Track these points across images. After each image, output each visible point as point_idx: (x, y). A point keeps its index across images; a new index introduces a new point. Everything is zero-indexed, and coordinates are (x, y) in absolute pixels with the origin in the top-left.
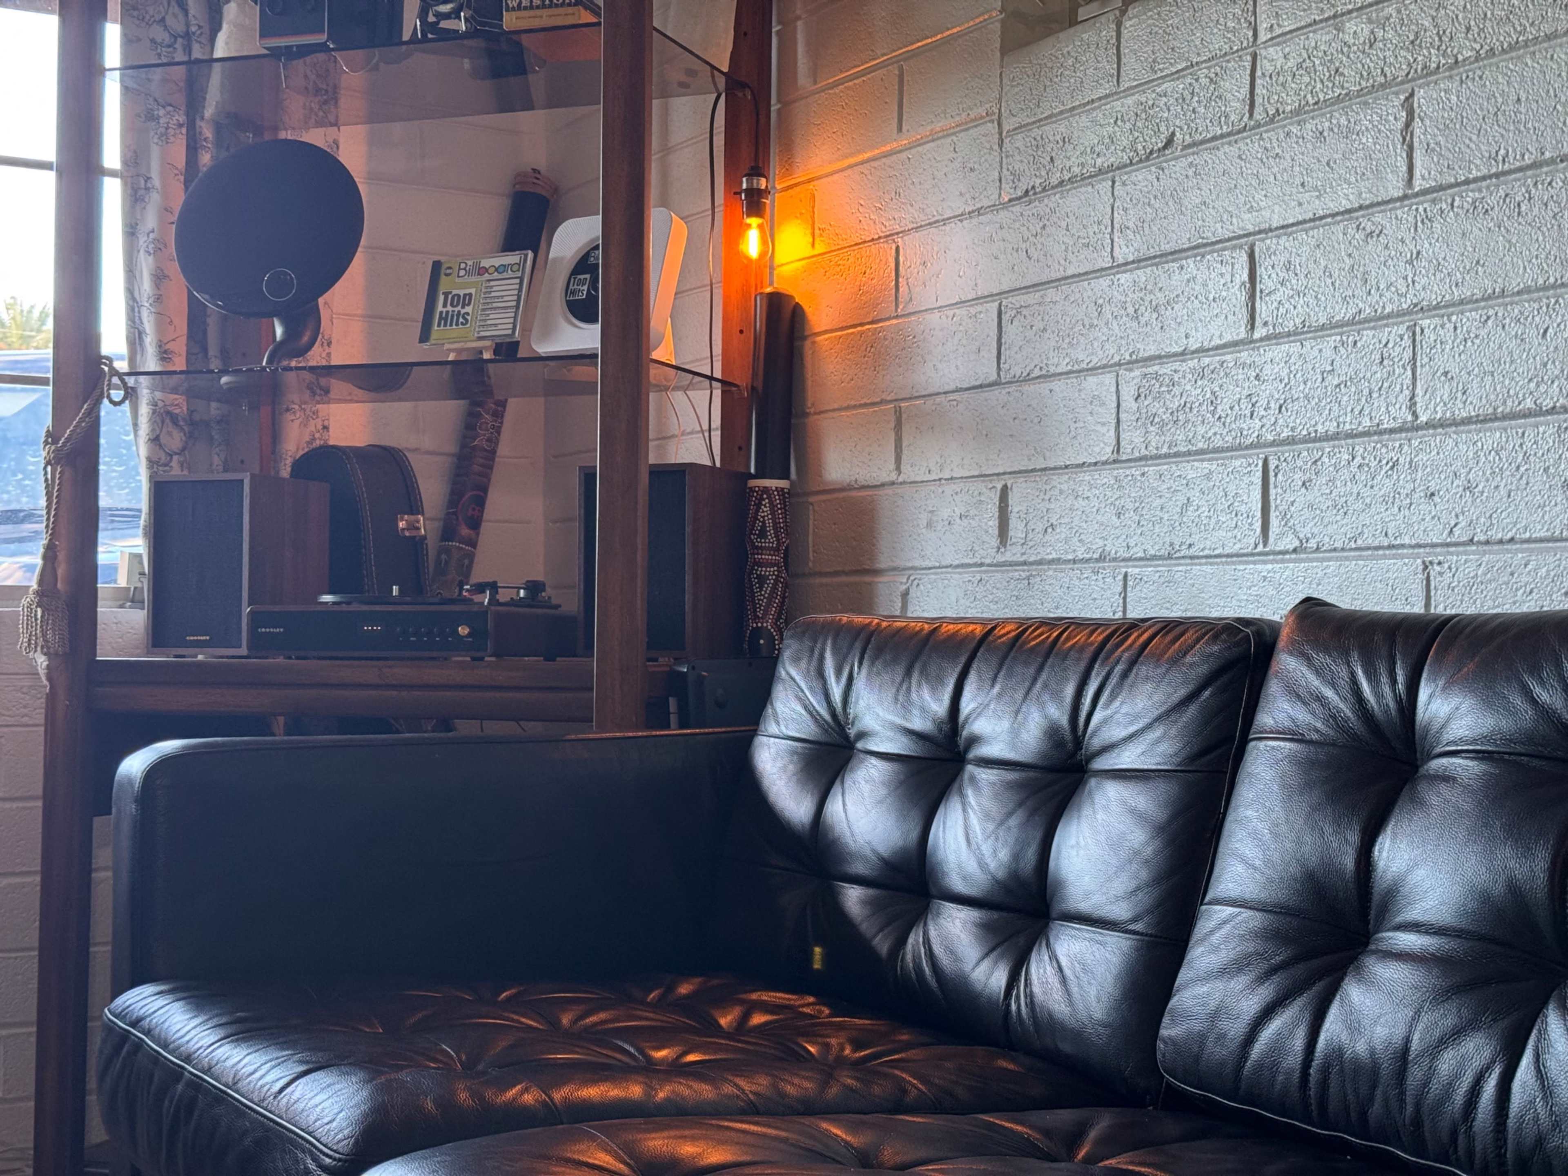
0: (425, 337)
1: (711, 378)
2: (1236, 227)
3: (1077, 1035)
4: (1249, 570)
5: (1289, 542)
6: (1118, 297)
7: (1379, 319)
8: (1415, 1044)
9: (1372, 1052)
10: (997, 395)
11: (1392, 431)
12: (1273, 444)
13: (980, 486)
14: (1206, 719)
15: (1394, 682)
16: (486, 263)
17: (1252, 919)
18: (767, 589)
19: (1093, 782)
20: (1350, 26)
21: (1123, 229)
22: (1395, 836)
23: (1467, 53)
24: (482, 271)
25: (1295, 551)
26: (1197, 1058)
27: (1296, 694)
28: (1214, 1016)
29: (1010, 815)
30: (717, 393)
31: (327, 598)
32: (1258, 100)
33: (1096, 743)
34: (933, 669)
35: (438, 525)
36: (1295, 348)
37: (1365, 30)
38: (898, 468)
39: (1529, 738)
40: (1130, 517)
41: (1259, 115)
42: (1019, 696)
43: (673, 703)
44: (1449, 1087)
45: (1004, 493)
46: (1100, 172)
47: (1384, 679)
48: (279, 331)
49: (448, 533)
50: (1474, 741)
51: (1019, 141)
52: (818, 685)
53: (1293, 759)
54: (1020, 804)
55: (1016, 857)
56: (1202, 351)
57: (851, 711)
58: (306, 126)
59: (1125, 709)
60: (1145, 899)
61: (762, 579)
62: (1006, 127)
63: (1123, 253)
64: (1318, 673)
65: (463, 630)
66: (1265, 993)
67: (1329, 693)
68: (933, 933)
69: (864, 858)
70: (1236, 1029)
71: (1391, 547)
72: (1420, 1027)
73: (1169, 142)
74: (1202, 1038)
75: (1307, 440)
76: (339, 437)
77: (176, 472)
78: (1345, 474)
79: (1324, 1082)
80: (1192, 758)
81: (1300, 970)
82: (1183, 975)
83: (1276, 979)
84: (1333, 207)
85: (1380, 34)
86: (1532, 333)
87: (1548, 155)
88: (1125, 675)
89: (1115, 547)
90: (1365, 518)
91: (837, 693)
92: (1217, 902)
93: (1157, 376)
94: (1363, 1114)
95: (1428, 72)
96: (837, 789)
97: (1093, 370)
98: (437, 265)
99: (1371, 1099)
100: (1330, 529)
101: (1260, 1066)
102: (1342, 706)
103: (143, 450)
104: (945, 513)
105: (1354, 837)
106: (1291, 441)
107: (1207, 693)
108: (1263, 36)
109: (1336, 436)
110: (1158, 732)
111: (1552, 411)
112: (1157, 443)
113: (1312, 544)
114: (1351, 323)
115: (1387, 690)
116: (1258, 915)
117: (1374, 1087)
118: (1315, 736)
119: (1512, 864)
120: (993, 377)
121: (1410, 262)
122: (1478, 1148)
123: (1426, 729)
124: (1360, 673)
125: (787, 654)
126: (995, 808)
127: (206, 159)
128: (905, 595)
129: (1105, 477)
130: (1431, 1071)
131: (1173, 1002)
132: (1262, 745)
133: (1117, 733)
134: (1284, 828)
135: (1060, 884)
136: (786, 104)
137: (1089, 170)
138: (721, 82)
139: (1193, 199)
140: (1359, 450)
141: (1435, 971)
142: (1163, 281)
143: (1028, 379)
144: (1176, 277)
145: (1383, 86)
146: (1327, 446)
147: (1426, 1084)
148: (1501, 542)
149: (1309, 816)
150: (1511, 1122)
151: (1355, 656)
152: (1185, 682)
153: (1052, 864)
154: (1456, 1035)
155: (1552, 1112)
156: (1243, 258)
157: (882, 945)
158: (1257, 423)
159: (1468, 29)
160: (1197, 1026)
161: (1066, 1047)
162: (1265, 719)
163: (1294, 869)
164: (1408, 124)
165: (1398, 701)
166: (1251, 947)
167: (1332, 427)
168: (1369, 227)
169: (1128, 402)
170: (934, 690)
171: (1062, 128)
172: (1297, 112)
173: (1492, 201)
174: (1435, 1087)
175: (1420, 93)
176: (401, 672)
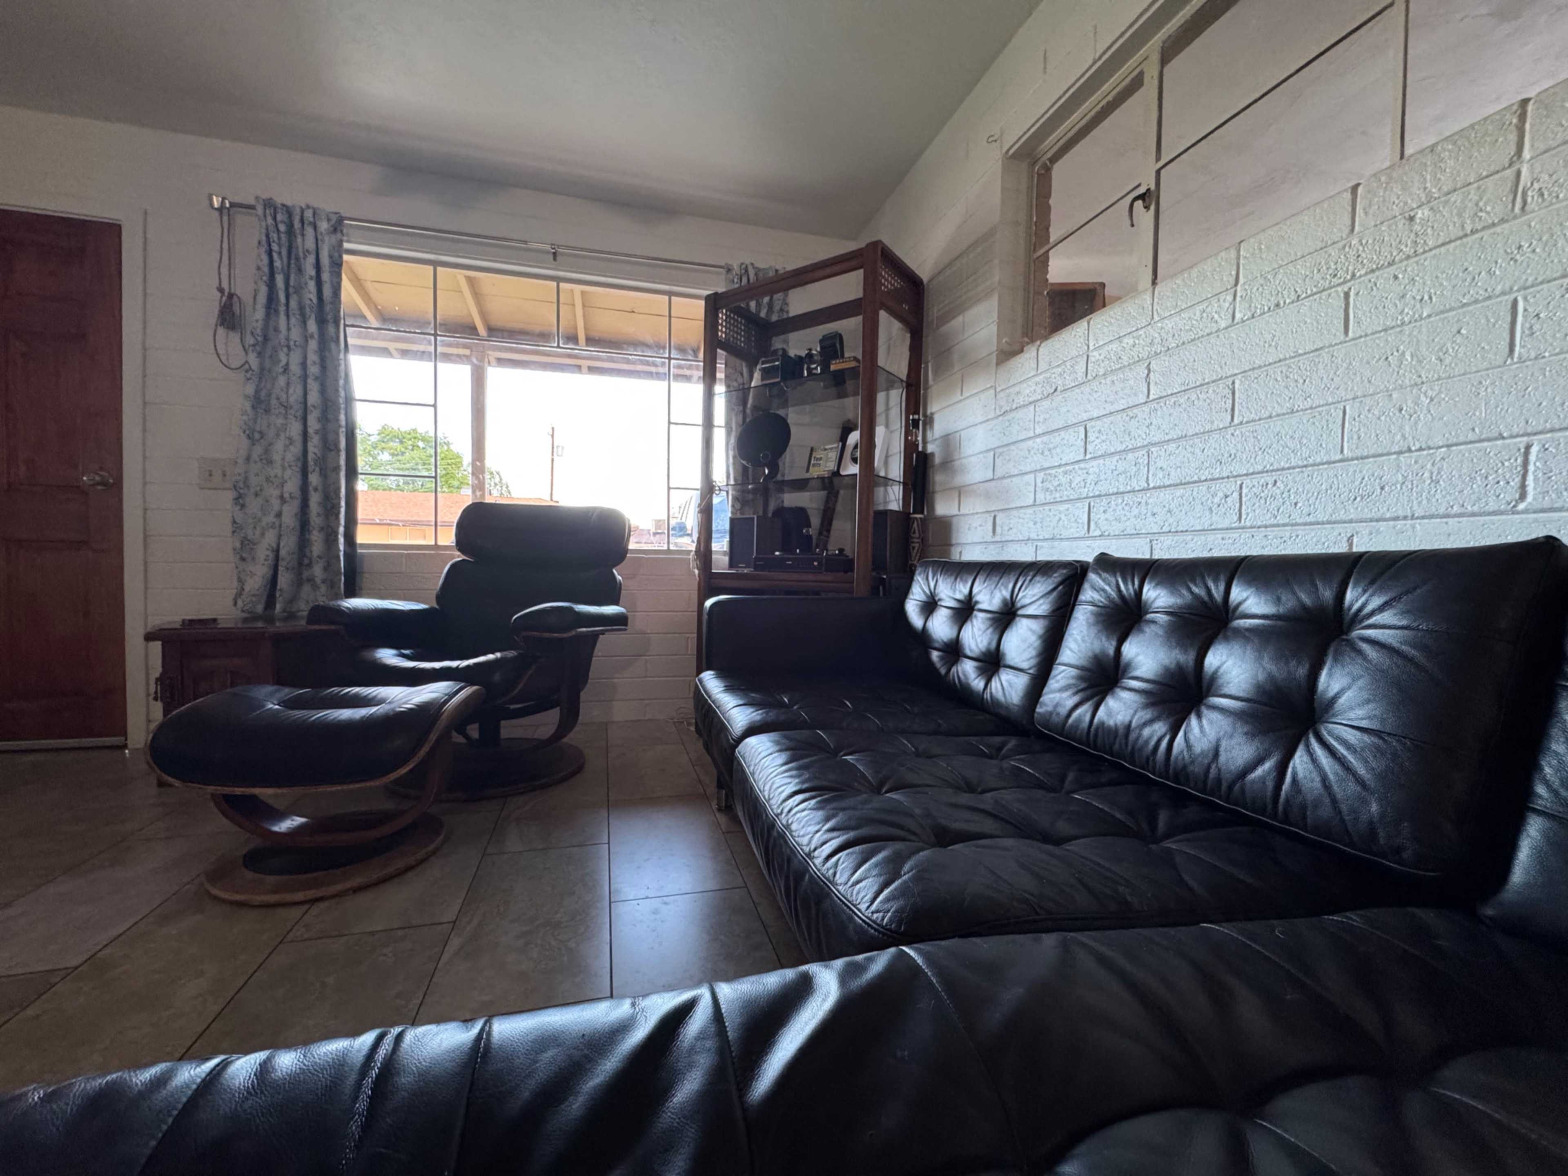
0: (808, 470)
1: (900, 482)
2: (1080, 419)
3: (1007, 708)
4: (1083, 543)
5: (1098, 533)
6: (1036, 447)
7: (1134, 449)
8: (1134, 724)
9: (1116, 725)
10: (993, 484)
11: (1139, 491)
12: (1093, 497)
13: (987, 515)
14: (1061, 597)
15: (1133, 584)
16: (827, 447)
17: (1074, 672)
18: (915, 551)
19: (1018, 619)
20: (1125, 340)
21: (1039, 422)
22: (1130, 643)
23: (1174, 345)
24: (825, 450)
25: (1100, 536)
26: (1048, 721)
27: (1094, 588)
28: (1057, 705)
29: (987, 629)
30: (901, 487)
31: (777, 553)
32: (1089, 372)
33: (1019, 605)
34: (964, 578)
35: (817, 532)
36: (1102, 461)
37: (1131, 342)
38: (959, 510)
39: (1189, 607)
40: (1039, 524)
41: (1089, 377)
42: (993, 587)
43: (881, 588)
44: (1147, 742)
45: (995, 517)
46: (1031, 403)
47: (1130, 583)
48: (767, 471)
49: (820, 533)
50: (1165, 608)
51: (1002, 394)
52: (926, 582)
53: (1092, 613)
54: (991, 626)
55: (989, 644)
56: (1066, 464)
57: (937, 591)
58: (778, 408)
59: (1030, 593)
60: (1033, 662)
61: (914, 548)
62: (998, 390)
63: (1039, 431)
64: (1104, 580)
65: (816, 563)
66: (1076, 699)
67: (1107, 588)
68: (959, 668)
69: (938, 642)
70: (1063, 711)
71: (1138, 534)
72: (1136, 717)
73: (1056, 390)
74: (1051, 713)
75: (1106, 495)
76: (787, 504)
77: (739, 516)
78: (1120, 507)
79: (1096, 735)
80: (1054, 611)
81: (1089, 692)
82: (1046, 690)
83: (1080, 694)
84: (1118, 408)
85: (1137, 342)
86: (1197, 451)
87: (1207, 381)
88: (1031, 581)
89: (1033, 536)
90: (1128, 523)
91: (932, 584)
92: (1059, 664)
93: (1050, 474)
94: (1111, 748)
95: (1156, 354)
96: (930, 618)
97: (1026, 473)
98: (812, 450)
99: (1114, 743)
100: (1114, 528)
101: (1072, 726)
102: (1112, 593)
103: (730, 509)
104: (974, 525)
105: (1114, 643)
106: (1099, 496)
107: (1060, 588)
108: (1091, 348)
109: (1117, 493)
110: (1041, 601)
111: (1206, 480)
112: (1049, 498)
113: (1106, 534)
114: (1124, 451)
115: (1130, 587)
116: (1076, 671)
117: (1115, 738)
118: (1101, 604)
119: (1179, 656)
120: (991, 477)
121: (1148, 427)
122: (1158, 767)
123: (1146, 603)
124: (1120, 580)
125: (917, 572)
126: (983, 627)
127: (748, 420)
128: (961, 553)
129: (1030, 511)
130: (1140, 735)
131: (1041, 699)
132: (1080, 607)
133: (1027, 601)
134: (1086, 638)
135: (1004, 655)
136: (926, 389)
137: (1026, 403)
138: (904, 384)
139: (1064, 409)
140: (1126, 498)
141: (1144, 696)
142: (1052, 440)
143: (1004, 478)
144: (1057, 438)
145: (1138, 361)
146: (1113, 497)
147: (1138, 738)
148: (1182, 532)
149: (1096, 634)
150: (1173, 758)
151: (1118, 575)
152: (1053, 583)
153: (1001, 647)
154: (1151, 722)
155: (1190, 757)
156: (1082, 429)
157: (943, 671)
158: (1086, 490)
159: (1174, 336)
160: (1050, 709)
161: (1003, 712)
162: (1082, 597)
163: (1090, 654)
164: (1148, 375)
165: (1135, 591)
166: (1072, 681)
167: (1115, 490)
168: (1132, 415)
169: (1039, 484)
170: (964, 586)
171: (1017, 389)
172: (1104, 375)
173: (1182, 401)
174: (1141, 741)
175: (1153, 362)
176: (795, 576)
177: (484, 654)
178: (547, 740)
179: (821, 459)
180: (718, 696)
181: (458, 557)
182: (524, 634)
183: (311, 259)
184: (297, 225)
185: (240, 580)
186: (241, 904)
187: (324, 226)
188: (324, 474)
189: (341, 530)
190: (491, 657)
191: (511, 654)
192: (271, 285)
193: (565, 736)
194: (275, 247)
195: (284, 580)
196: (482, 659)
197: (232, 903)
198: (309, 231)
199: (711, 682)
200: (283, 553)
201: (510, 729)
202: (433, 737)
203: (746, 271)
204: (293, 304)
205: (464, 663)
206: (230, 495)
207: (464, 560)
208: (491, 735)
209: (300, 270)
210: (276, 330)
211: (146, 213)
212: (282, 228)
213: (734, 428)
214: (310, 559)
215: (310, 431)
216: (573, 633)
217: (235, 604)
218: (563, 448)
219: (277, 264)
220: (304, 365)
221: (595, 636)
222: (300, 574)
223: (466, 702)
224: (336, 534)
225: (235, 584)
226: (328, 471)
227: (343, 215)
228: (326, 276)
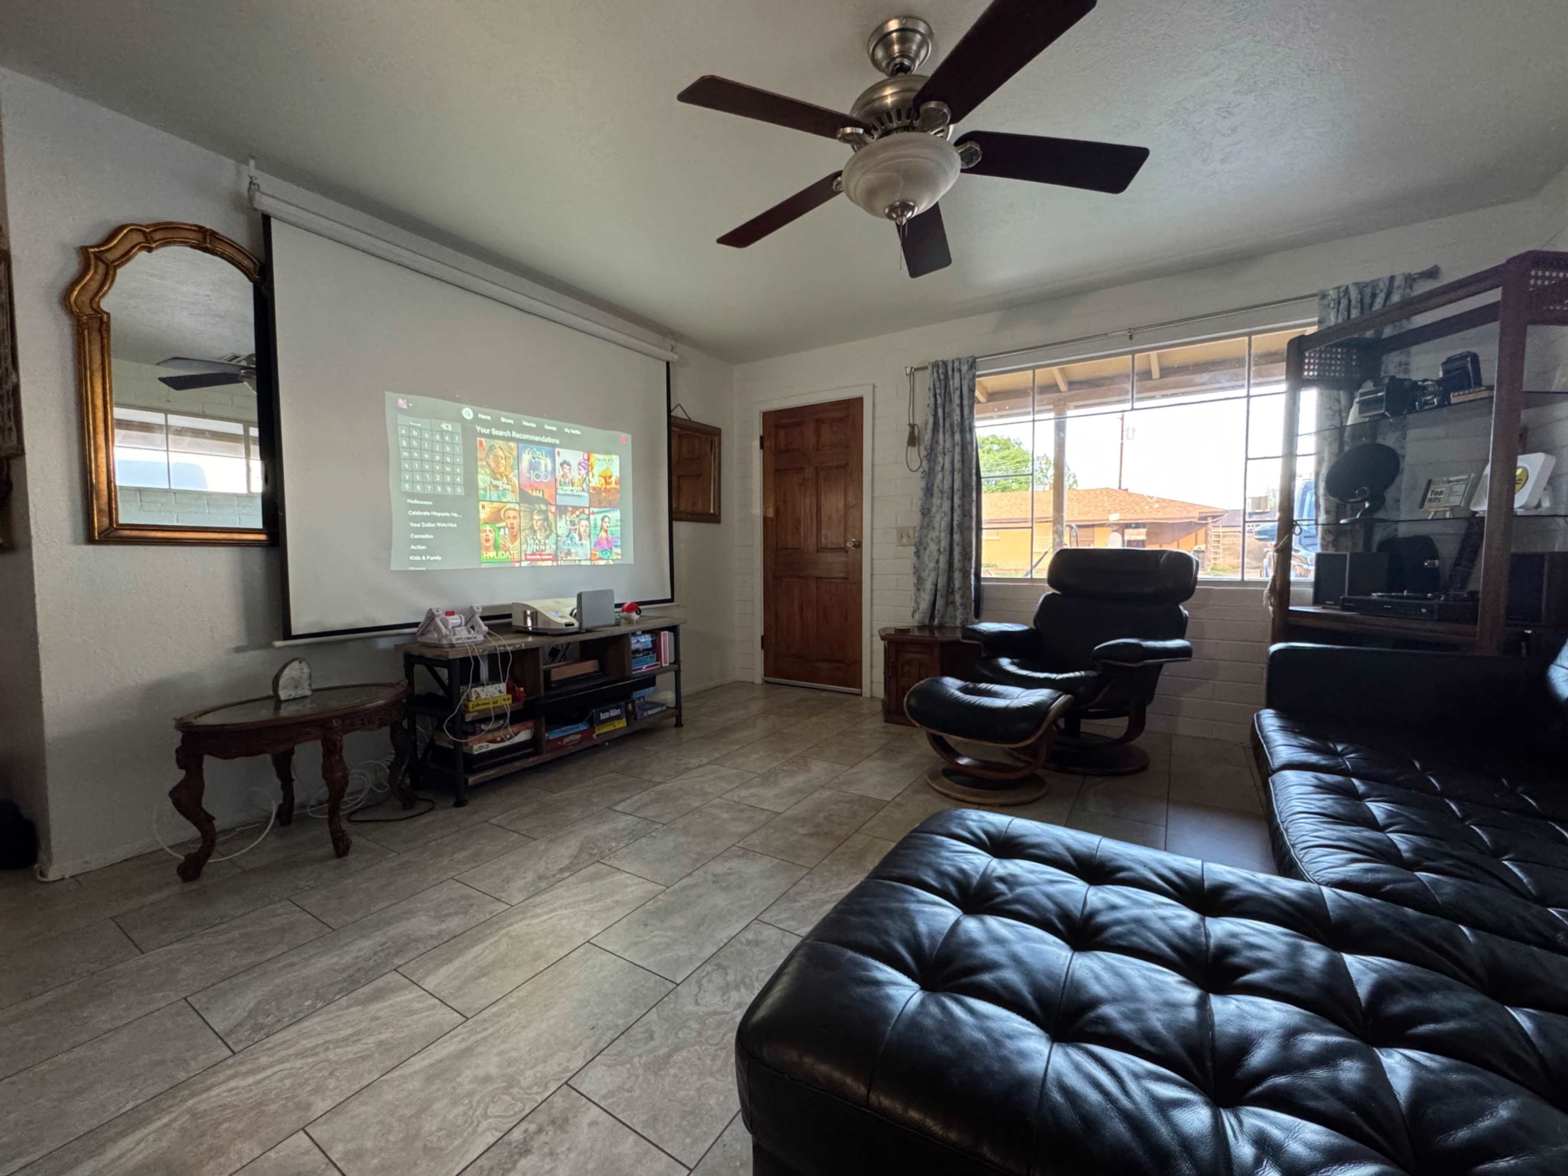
16: (1452, 479)
24: (1448, 483)
31: (1375, 595)
35: (1451, 565)
48: (1367, 505)
49: (1456, 566)
65: (1424, 610)
77: (1331, 551)
98: (1430, 483)
176: (1395, 623)
177: (1073, 671)
178: (1118, 740)
179: (1441, 493)
180: (1269, 734)
181: (1051, 591)
182: (1104, 661)
183: (958, 393)
184: (950, 373)
185: (916, 602)
186: (947, 795)
187: (965, 368)
188: (962, 533)
189: (973, 571)
190: (1077, 674)
191: (1092, 674)
192: (935, 415)
193: (1132, 740)
194: (938, 391)
195: (940, 603)
196: (1071, 675)
197: (943, 794)
198: (957, 375)
199: (1269, 720)
200: (939, 586)
201: (1089, 726)
202: (1045, 725)
203: (1347, 291)
204: (947, 425)
205: (1060, 676)
206: (913, 549)
207: (1053, 594)
208: (1073, 728)
209: (951, 401)
210: (937, 442)
211: (874, 387)
212: (942, 377)
213: (1326, 458)
214: (953, 589)
215: (956, 506)
216: (1141, 664)
217: (913, 617)
218: (1134, 430)
219: (939, 401)
220: (953, 463)
221: (1160, 666)
222: (947, 598)
223: (1064, 705)
224: (970, 573)
225: (913, 604)
226: (965, 530)
227: (976, 356)
228: (966, 402)
